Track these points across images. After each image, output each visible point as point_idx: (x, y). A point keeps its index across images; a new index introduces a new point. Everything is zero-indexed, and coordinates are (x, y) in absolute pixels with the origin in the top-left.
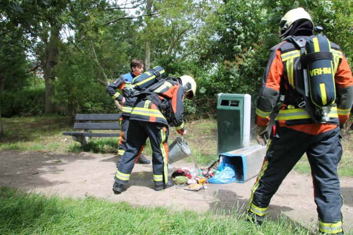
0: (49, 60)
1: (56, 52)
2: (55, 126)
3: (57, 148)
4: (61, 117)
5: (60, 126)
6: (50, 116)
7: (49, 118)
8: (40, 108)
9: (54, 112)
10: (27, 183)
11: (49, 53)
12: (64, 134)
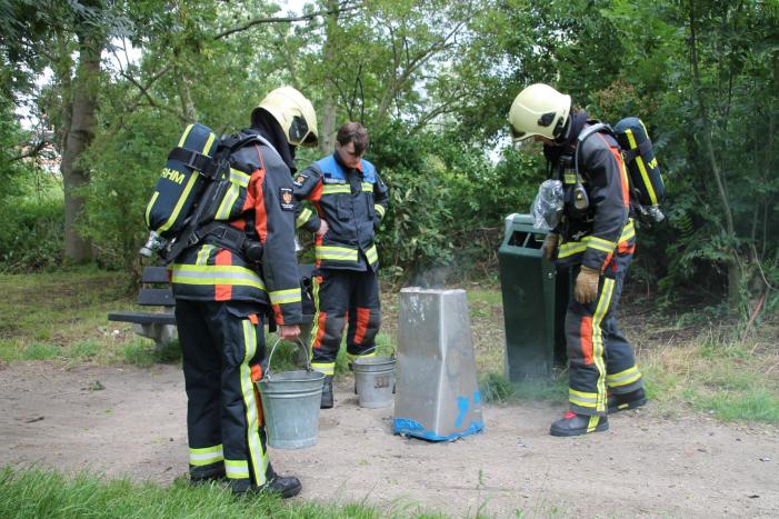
0: (75, 127)
1: (92, 106)
2: (87, 297)
3: (93, 355)
4: (104, 274)
5: (101, 296)
6: (76, 271)
7: (74, 277)
8: (51, 250)
9: (84, 262)
10: (12, 446)
11: (75, 110)
12: (113, 318)
